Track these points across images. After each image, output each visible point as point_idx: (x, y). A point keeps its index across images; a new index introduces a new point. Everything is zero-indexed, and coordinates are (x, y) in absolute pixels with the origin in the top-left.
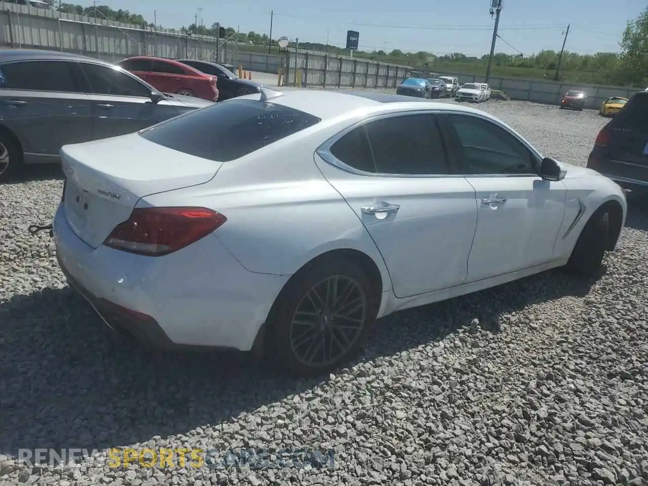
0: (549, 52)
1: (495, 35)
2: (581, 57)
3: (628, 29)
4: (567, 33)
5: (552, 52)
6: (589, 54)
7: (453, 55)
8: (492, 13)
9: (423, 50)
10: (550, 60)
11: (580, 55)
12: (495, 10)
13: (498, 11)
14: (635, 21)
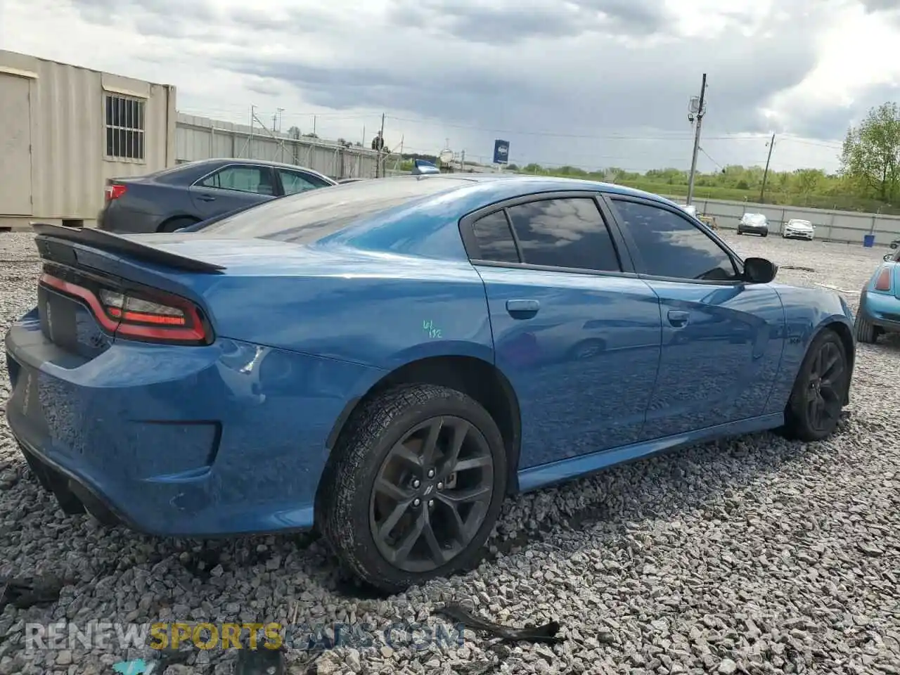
0: (736, 167)
1: (696, 148)
2: (778, 175)
3: (849, 140)
4: (772, 145)
5: (741, 167)
6: (787, 171)
7: (609, 170)
8: (692, 120)
9: (568, 165)
10: (740, 179)
11: (776, 171)
12: (695, 116)
13: (700, 118)
14: (857, 129)
